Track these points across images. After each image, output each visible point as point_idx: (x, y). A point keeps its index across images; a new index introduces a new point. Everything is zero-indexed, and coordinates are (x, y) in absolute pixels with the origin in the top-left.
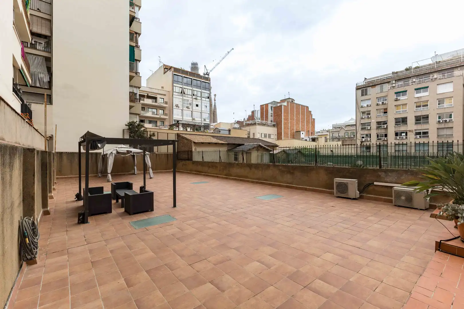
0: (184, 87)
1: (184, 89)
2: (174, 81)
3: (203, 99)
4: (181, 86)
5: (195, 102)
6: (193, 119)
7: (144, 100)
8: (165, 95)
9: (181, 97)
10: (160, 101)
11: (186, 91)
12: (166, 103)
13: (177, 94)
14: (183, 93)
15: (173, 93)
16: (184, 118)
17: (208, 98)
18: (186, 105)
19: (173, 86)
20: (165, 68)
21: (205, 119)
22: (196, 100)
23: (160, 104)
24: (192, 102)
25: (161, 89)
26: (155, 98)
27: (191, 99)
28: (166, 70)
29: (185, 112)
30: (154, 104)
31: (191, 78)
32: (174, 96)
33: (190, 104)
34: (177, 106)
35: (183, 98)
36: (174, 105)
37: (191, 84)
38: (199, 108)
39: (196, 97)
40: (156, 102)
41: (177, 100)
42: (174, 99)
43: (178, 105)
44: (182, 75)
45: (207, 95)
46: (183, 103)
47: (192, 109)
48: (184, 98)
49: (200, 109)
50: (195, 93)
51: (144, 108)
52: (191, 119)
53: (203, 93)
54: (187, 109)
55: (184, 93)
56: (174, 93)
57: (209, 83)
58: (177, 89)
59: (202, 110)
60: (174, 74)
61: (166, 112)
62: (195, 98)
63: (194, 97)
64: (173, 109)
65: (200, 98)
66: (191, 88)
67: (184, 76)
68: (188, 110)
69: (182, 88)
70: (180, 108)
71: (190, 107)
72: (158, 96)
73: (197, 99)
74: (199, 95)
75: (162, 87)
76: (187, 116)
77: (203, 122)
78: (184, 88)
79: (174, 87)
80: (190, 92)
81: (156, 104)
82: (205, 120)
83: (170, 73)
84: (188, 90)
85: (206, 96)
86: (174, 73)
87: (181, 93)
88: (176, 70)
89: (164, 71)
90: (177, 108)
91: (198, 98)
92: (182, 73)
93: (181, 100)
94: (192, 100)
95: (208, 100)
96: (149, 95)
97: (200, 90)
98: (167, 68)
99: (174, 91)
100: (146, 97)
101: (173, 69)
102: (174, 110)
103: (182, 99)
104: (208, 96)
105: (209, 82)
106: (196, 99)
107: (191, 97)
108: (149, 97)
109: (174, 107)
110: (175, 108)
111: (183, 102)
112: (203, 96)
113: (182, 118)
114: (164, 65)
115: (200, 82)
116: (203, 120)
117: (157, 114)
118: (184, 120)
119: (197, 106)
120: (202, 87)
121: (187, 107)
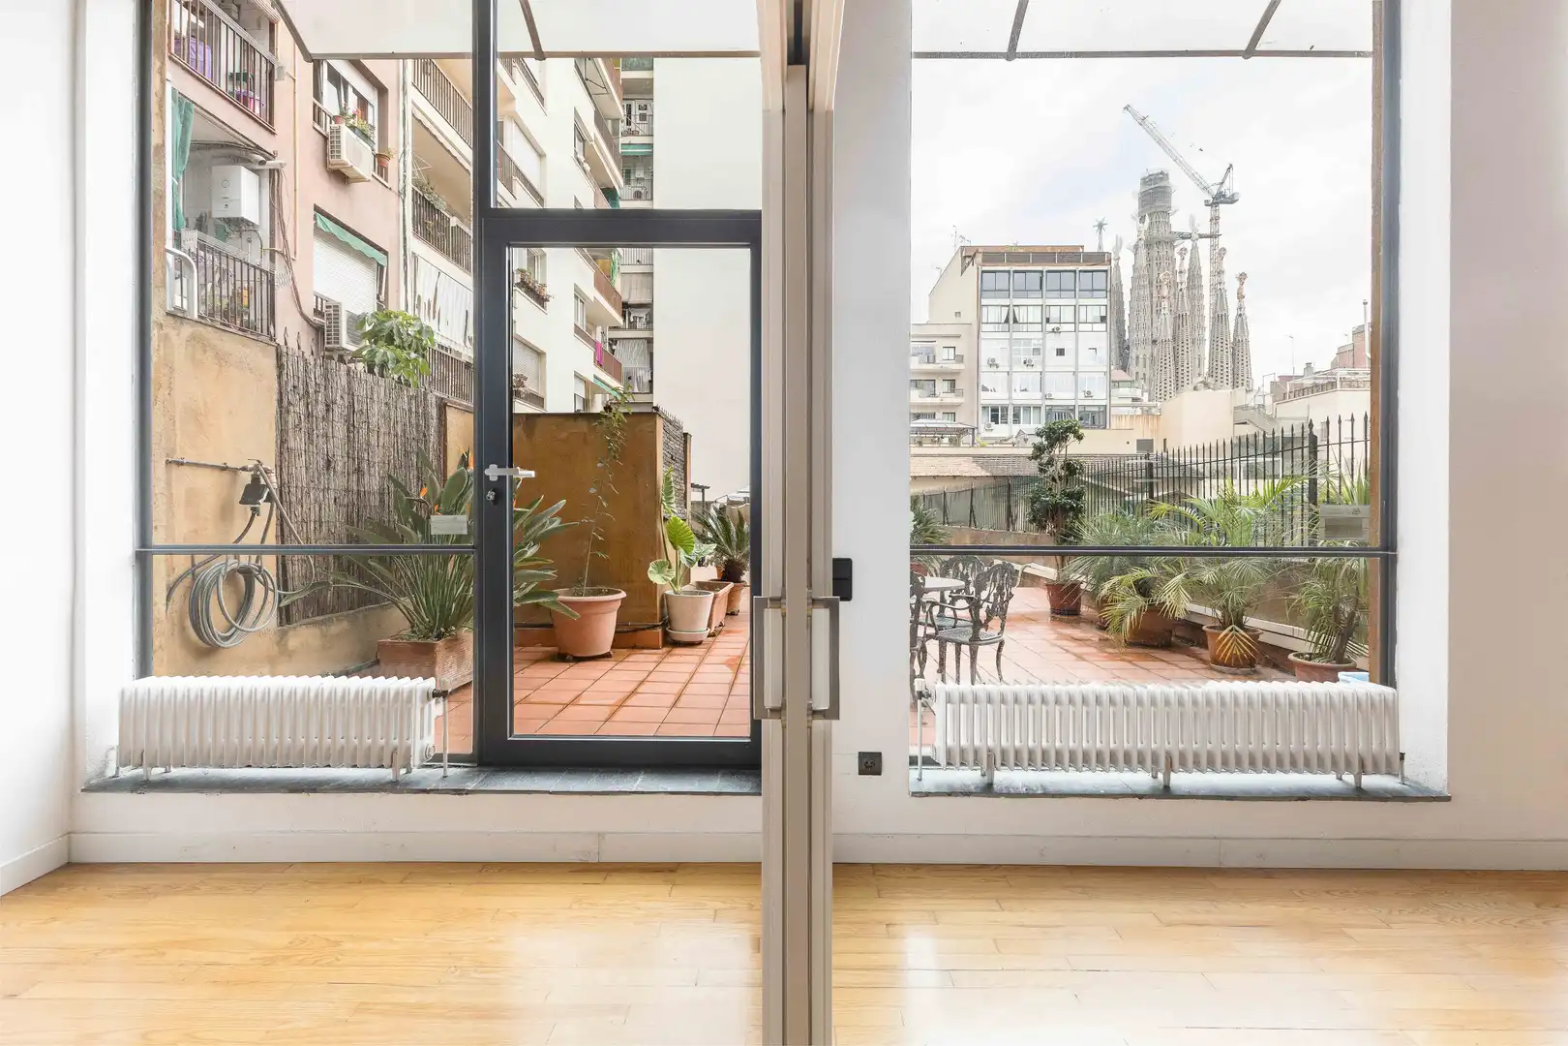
0: (1017, 302)
1: (1016, 309)
2: (982, 292)
3: (1082, 327)
4: (1006, 302)
5: (1053, 343)
6: (1047, 397)
8: (959, 337)
9: (1007, 335)
10: (944, 356)
11: (1021, 315)
12: (959, 359)
13: (991, 328)
14: (1011, 322)
15: (979, 327)
16: (1014, 395)
17: (1103, 319)
18: (1022, 357)
19: (980, 306)
20: (965, 257)
21: (1089, 393)
22: (1057, 335)
23: (941, 365)
24: (1044, 344)
25: (953, 319)
26: (931, 352)
27: (1040, 335)
28: (968, 260)
29: (1018, 380)
30: (926, 367)
31: (1039, 268)
32: (982, 335)
33: (1036, 351)
34: (992, 363)
35: (1011, 336)
36: (983, 362)
37: (1038, 288)
38: (1067, 361)
39: (1058, 325)
40: (931, 360)
41: (993, 345)
42: (984, 346)
43: (993, 360)
44: (1008, 268)
45: (1098, 312)
46: (1011, 352)
47: (1044, 367)
48: (1016, 335)
49: (1073, 362)
50: (1054, 313)
52: (1039, 395)
53: (1083, 309)
54: (1025, 368)
55: (1015, 321)
56: (984, 327)
57: (1106, 271)
58: (994, 314)
59: (1077, 365)
60: (983, 272)
61: (960, 385)
62: (1053, 331)
63: (1050, 327)
64: (978, 374)
65: (1071, 327)
66: (1040, 302)
67: (1015, 268)
68: (1030, 369)
69: (1008, 306)
70: (999, 369)
71: (1035, 359)
72: (939, 344)
73: (1060, 332)
74: (1068, 315)
75: (958, 314)
76: (1024, 389)
77: (1081, 403)
78: (1014, 306)
79: (985, 309)
80: (1035, 315)
81: (932, 367)
82: (1089, 394)
83: (972, 270)
84: (1030, 310)
85: (1094, 317)
86: (984, 268)
87: (1007, 321)
88: (993, 256)
89: (961, 267)
90: (994, 369)
91: (1064, 328)
92: (1010, 261)
93: (1006, 344)
94: (1043, 339)
95: (1102, 326)
97: (1072, 302)
98: (968, 255)
99: (985, 320)
101: (979, 258)
102: (983, 376)
103: (1010, 339)
104: (1103, 314)
105: (1106, 268)
106: (1056, 331)
107: (1038, 327)
109: (984, 367)
110: (988, 369)
111: (1011, 348)
112: (1083, 318)
113: (1010, 398)
114: (962, 248)
115: (1073, 274)
116: (1081, 395)
117: (934, 395)
118: (1015, 402)
119: (1061, 352)
120: (1077, 289)
121: (1025, 363)
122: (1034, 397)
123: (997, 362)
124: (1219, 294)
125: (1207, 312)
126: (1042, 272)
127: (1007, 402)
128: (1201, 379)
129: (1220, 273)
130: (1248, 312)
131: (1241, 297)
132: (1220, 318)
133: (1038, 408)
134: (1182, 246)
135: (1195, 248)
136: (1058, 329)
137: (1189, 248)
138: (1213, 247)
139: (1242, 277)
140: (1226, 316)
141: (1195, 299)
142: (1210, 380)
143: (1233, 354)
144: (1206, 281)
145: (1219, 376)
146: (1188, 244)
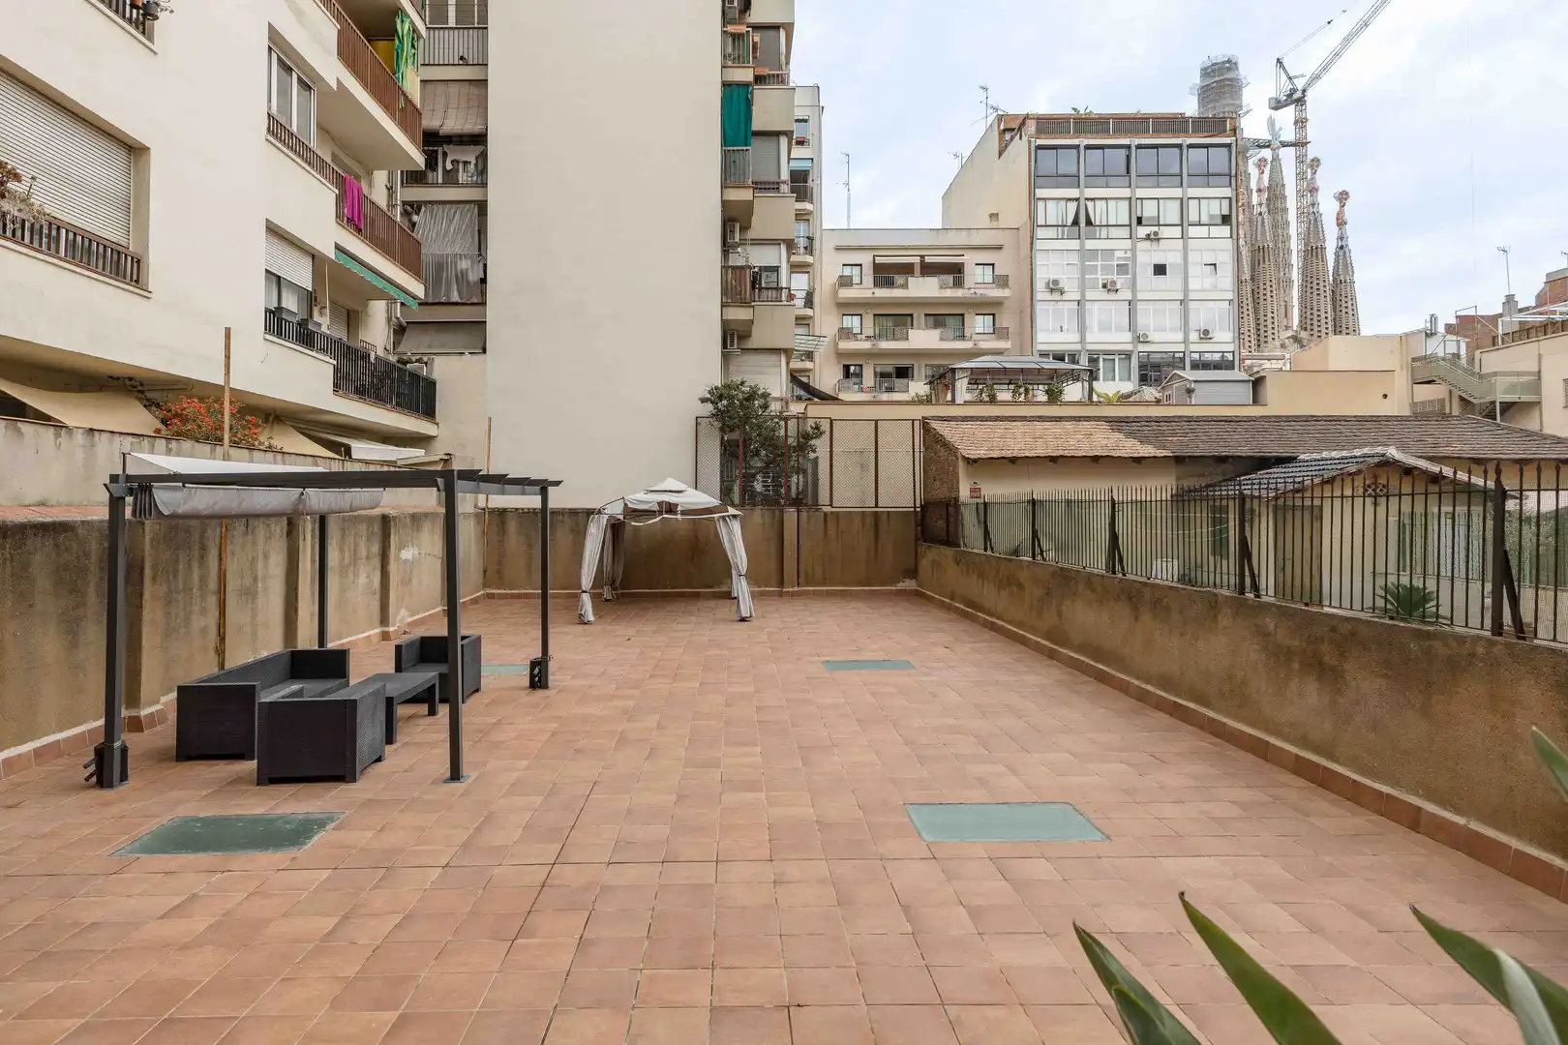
0: (1090, 193)
1: (1090, 204)
2: (1036, 179)
3: (1193, 231)
4: (1074, 193)
5: (1148, 256)
6: (1140, 339)
7: (905, 286)
8: (999, 248)
9: (1075, 244)
10: (977, 277)
11: (1098, 212)
12: (1001, 281)
13: (1051, 233)
14: (1083, 223)
15: (1033, 232)
16: (1089, 338)
17: (1226, 220)
18: (1101, 278)
19: (1033, 199)
20: (1005, 130)
21: (1206, 332)
22: (1155, 244)
23: (972, 291)
24: (1134, 258)
25: (986, 223)
26: (956, 270)
27: (1128, 244)
28: (1008, 137)
29: (1095, 313)
30: (949, 293)
31: (1126, 141)
32: (1039, 244)
33: (1122, 269)
34: (1054, 287)
35: (1082, 245)
36: (1040, 285)
37: (1123, 170)
38: (1171, 283)
39: (1156, 229)
40: (959, 283)
41: (1056, 260)
42: (1040, 260)
43: (1056, 282)
44: (1076, 142)
45: (1217, 209)
46: (1084, 271)
47: (1134, 292)
48: (1090, 244)
49: (1179, 286)
50: (1149, 210)
51: (911, 315)
52: (1127, 337)
53: (1193, 204)
54: (1105, 295)
55: (1089, 223)
56: (1040, 233)
57: (1229, 146)
58: (1056, 207)
59: (1186, 290)
60: (1039, 147)
61: (1006, 320)
62: (1148, 237)
63: (1142, 231)
64: (1032, 305)
65: (1177, 232)
66: (1126, 192)
67: (1086, 142)
68: (1112, 296)
69: (1077, 200)
70: (1065, 297)
71: (1121, 281)
72: (969, 259)
73: (1158, 239)
74: (1171, 213)
75: (994, 216)
76: (1104, 327)
77: (1193, 347)
78: (1086, 199)
79: (1041, 204)
80: (1120, 213)
81: (959, 293)
82: (1205, 335)
83: (1020, 147)
84: (1110, 206)
85: (1211, 217)
86: (1040, 142)
87: (1076, 222)
88: (1049, 124)
89: (1000, 145)
90: (1056, 296)
91: (1165, 232)
92: (1078, 132)
93: (1075, 259)
94: (1133, 250)
95: (1225, 230)
96: (928, 260)
97: (1177, 192)
98: (1009, 128)
99: (1041, 222)
100: (917, 269)
101: (1031, 127)
102: (1039, 307)
103: (1081, 251)
104: (1226, 212)
105: (1227, 140)
106: (1153, 237)
107: (1124, 232)
108: (929, 269)
109: (1041, 294)
110: (1048, 296)
111: (1083, 263)
112: (1193, 217)
113: (1082, 341)
114: (1000, 118)
115: (1177, 150)
116: (1194, 336)
117: (963, 337)
118: (1090, 347)
119: (1160, 270)
120: (1185, 176)
121: (1104, 286)
122: (1122, 339)
123: (1060, 286)
124: (1312, 222)
125: (1295, 245)
126: (1128, 147)
127: (1078, 347)
128: (1290, 333)
129: (1313, 190)
130: (1352, 243)
131: (1341, 222)
132: (1313, 251)
133: (1128, 355)
134: (1259, 156)
135: (1276, 159)
136: (1156, 234)
137: (1270, 159)
138: (1300, 160)
139: (1343, 197)
140: (1323, 249)
141: (1280, 226)
142: (1304, 335)
143: (1334, 300)
144: (1292, 203)
145: (1316, 329)
146: (1267, 153)
